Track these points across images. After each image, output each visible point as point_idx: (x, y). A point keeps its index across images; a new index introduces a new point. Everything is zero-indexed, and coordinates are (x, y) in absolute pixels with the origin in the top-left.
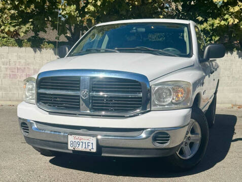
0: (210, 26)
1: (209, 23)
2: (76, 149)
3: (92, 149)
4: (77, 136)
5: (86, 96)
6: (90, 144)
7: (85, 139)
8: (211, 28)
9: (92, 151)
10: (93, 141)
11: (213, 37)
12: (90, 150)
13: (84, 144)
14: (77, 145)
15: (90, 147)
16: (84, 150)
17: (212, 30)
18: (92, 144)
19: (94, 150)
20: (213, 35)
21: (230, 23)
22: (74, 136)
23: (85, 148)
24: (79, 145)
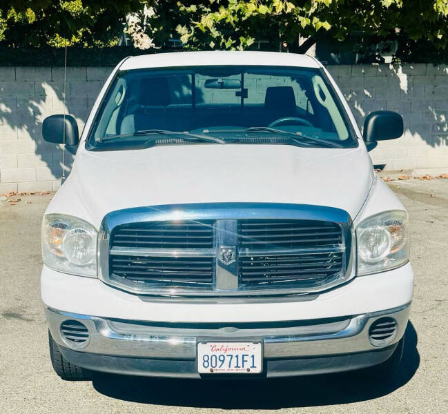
0: (233, 15)
1: (231, 8)
2: (217, 371)
3: (253, 367)
4: (219, 345)
5: (230, 259)
6: (249, 359)
7: (237, 348)
8: (237, 20)
9: (253, 371)
10: (255, 351)
11: (242, 39)
12: (248, 370)
13: (234, 359)
14: (219, 363)
15: (248, 365)
16: (235, 371)
17: (239, 23)
18: (253, 356)
19: (258, 369)
20: (241, 33)
21: (279, 11)
22: (213, 344)
23: (237, 367)
24: (223, 361)
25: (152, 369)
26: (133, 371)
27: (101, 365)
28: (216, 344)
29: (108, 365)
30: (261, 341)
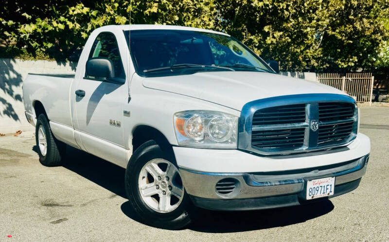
2: (315, 197)
3: (330, 192)
4: (317, 181)
6: (329, 187)
7: (324, 181)
8: (42, 31)
10: (332, 182)
12: (328, 194)
13: (323, 188)
14: (316, 192)
15: (328, 191)
16: (322, 196)
18: (331, 185)
19: (332, 193)
20: (44, 40)
22: (314, 181)
23: (324, 193)
24: (318, 191)
25: (274, 204)
26: (263, 206)
27: (243, 206)
28: (316, 180)
29: (248, 205)
30: (336, 175)
